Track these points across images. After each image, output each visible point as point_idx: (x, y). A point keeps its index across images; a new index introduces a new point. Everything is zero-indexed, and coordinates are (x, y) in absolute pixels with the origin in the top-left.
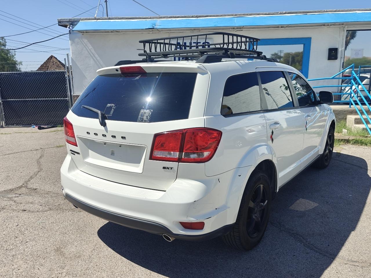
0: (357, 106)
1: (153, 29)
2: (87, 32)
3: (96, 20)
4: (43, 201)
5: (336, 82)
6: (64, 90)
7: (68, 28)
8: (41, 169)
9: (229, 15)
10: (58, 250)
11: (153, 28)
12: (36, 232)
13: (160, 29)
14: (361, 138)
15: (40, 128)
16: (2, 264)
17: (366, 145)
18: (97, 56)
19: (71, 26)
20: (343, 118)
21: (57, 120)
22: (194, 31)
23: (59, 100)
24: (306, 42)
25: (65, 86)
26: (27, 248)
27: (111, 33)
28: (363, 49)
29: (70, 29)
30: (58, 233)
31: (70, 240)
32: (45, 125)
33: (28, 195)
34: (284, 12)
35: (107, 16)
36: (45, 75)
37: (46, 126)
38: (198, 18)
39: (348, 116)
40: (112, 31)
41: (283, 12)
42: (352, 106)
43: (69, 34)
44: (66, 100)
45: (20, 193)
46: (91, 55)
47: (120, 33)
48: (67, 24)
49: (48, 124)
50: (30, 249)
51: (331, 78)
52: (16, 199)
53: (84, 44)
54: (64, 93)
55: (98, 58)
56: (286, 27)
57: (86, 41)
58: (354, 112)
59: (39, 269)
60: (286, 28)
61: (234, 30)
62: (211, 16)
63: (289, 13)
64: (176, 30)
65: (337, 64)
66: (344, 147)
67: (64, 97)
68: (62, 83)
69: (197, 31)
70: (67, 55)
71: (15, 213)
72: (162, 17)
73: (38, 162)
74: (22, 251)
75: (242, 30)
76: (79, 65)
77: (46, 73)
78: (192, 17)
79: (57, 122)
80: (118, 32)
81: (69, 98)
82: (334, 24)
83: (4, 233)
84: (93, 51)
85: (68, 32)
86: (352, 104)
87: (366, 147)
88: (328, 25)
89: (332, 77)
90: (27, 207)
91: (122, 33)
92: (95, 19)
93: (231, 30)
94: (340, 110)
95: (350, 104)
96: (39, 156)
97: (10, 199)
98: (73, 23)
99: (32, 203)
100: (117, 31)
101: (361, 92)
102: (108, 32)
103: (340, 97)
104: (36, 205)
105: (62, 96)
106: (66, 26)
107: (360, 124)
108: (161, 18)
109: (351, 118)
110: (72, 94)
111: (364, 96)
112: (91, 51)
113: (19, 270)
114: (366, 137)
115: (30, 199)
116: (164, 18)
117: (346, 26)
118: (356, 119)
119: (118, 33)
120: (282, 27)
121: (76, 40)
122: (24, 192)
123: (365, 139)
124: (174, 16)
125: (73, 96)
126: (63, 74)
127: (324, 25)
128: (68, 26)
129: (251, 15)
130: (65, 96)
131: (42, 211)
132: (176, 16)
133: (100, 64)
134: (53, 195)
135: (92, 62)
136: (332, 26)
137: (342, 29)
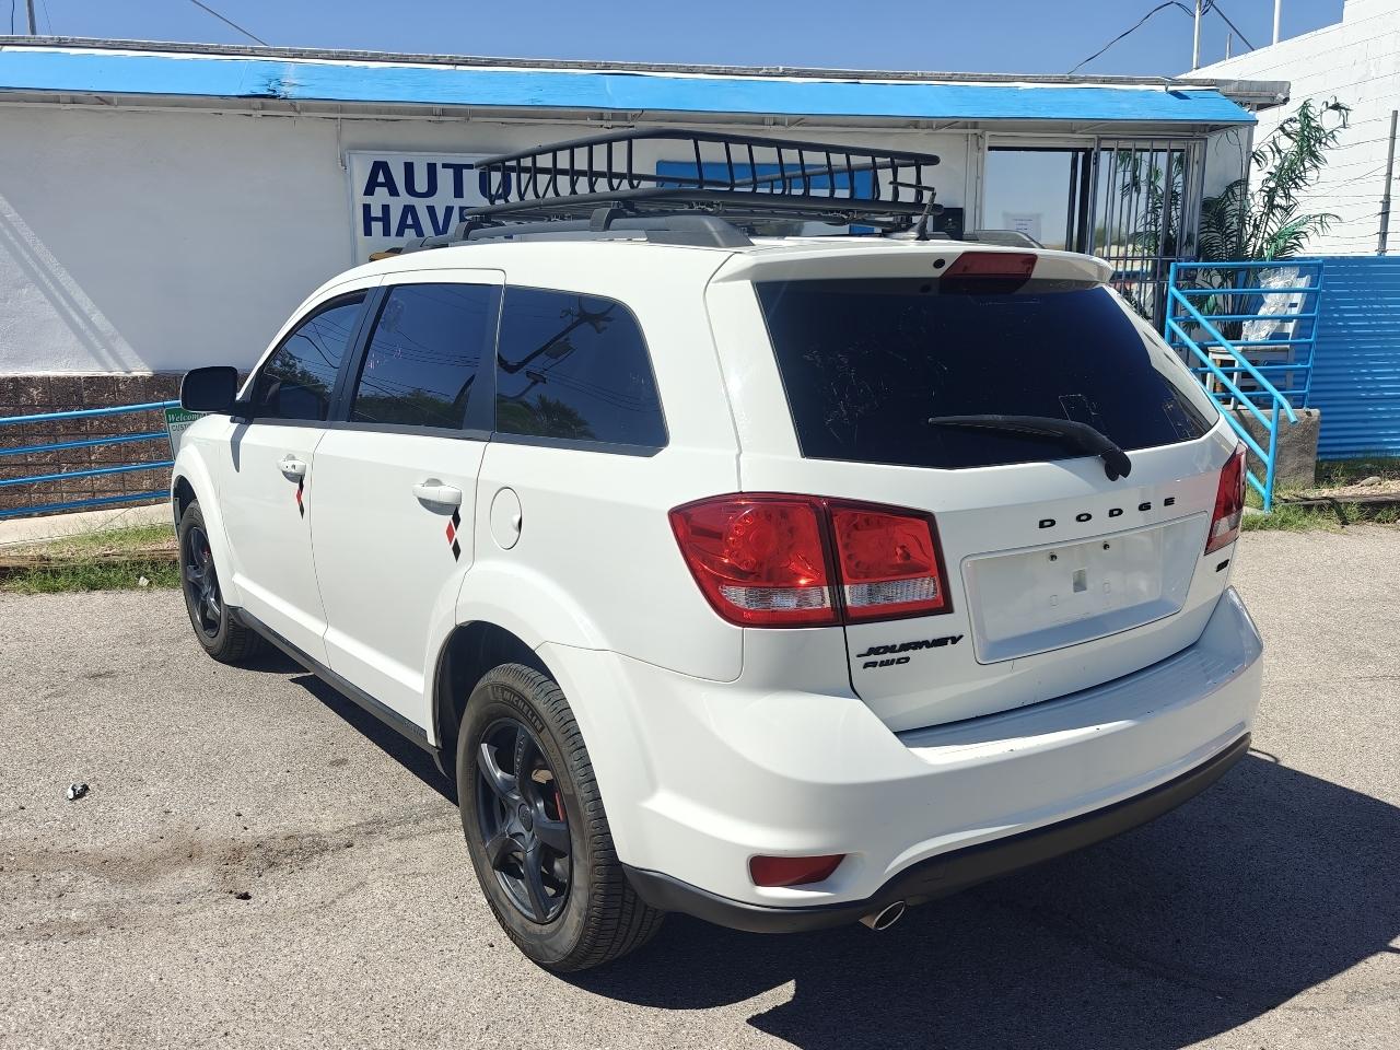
1: (274, 97)
9: (580, 66)
11: (271, 93)
13: (300, 103)
22: (442, 118)
27: (68, 107)
28: (1038, 216)
34: (781, 70)
35: (33, 32)
38: (459, 68)
41: (778, 69)
47: (112, 108)
56: (789, 125)
60: (792, 128)
61: (600, 123)
62: (509, 64)
63: (798, 74)
64: (366, 110)
69: (455, 119)
72: (305, 51)
75: (632, 127)
78: (435, 61)
80: (108, 104)
82: (952, 123)
88: (929, 127)
91: (119, 108)
93: (589, 122)
100: (103, 99)
102: (59, 102)
108: (301, 56)
116: (314, 55)
117: (988, 133)
119: (105, 107)
120: (774, 124)
124: (355, 53)
127: (915, 123)
129: (663, 69)
132: (365, 54)
133: (19, 238)
136: (941, 130)
137: (975, 142)
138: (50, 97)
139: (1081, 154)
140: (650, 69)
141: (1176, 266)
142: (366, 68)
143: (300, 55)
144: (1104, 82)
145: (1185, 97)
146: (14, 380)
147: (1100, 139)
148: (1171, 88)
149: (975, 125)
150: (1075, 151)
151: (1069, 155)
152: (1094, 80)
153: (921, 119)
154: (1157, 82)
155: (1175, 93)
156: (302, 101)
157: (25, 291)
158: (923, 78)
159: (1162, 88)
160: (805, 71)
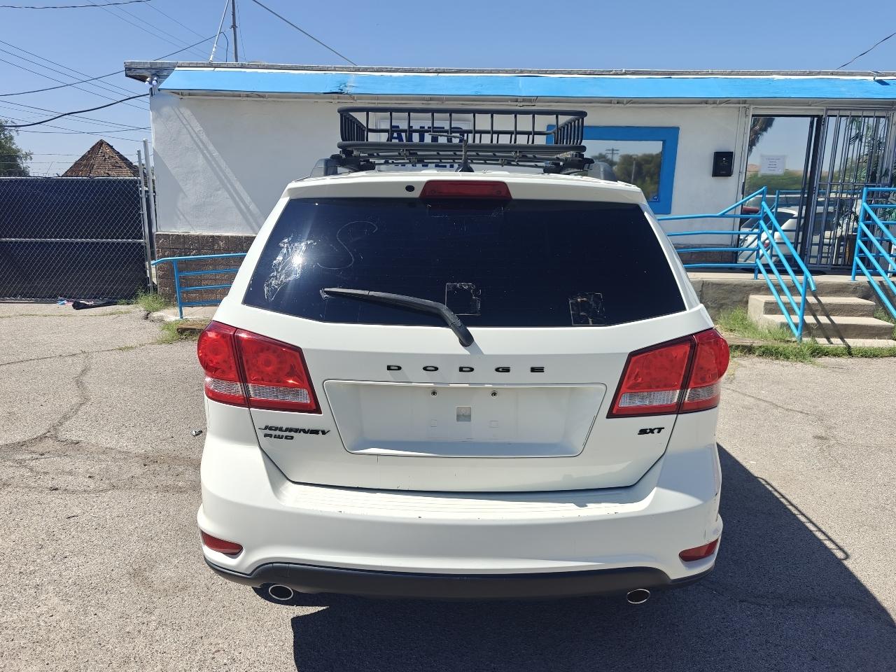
0: (771, 276)
1: (341, 93)
2: (191, 93)
3: (213, 69)
4: (96, 468)
5: (727, 225)
6: (135, 222)
7: (147, 83)
8: (87, 399)
9: (507, 72)
10: (135, 574)
11: (340, 91)
12: (85, 536)
13: (356, 96)
14: (777, 344)
15: (78, 306)
16: (14, 604)
17: (788, 358)
18: (211, 147)
19: (155, 78)
20: (741, 301)
21: (117, 289)
22: (430, 102)
23: (123, 244)
24: (669, 136)
25: (137, 212)
26: (66, 569)
27: (245, 99)
28: (784, 157)
29: (151, 86)
30: (135, 538)
31: (162, 554)
32: (89, 298)
33: (59, 456)
35: (237, 61)
36: (91, 185)
37: (93, 303)
38: (440, 74)
39: (752, 297)
40: (249, 95)
41: (622, 71)
42: (759, 275)
43: (149, 96)
44: (140, 244)
45: (41, 450)
46: (198, 146)
47: (265, 99)
48: (146, 73)
49: (95, 298)
50: (73, 573)
51: (718, 215)
52: (32, 463)
53: (184, 121)
54: (136, 228)
55: (216, 154)
56: (627, 103)
57: (187, 113)
58: (762, 289)
59: (96, 614)
60: (628, 105)
61: (516, 104)
62: (467, 72)
63: (633, 73)
64: (391, 99)
65: (731, 185)
66: (743, 362)
67: (134, 238)
68: (131, 205)
69: (437, 102)
70: (145, 142)
71: (34, 495)
72: (361, 68)
73: (79, 383)
74: (56, 577)
75: (534, 106)
76: (170, 166)
77: (93, 182)
78: (428, 72)
79: (118, 294)
80: (263, 97)
81: (147, 240)
82: (727, 101)
83: (13, 537)
84: (204, 137)
85: (148, 92)
86: (760, 272)
87: (785, 363)
88: (715, 103)
89: (722, 212)
90: (60, 481)
91: (269, 99)
92: (210, 65)
93: (510, 103)
94: (736, 283)
95: (757, 271)
96: (79, 370)
97: (21, 463)
98: (160, 72)
99: (70, 473)
100: (260, 95)
101: (779, 247)
102: (240, 97)
103: (734, 257)
104: (81, 479)
105: (131, 235)
106: (143, 79)
107: (775, 314)
108: (359, 71)
109: (757, 301)
110: (154, 230)
111: (784, 255)
112: (198, 136)
113: (52, 616)
114: (788, 341)
115: (66, 463)
116: (365, 70)
117: (752, 107)
118: (767, 303)
119: (262, 99)
120: (618, 103)
121: (166, 110)
122: (51, 449)
123: (786, 345)
124: (386, 68)
125: (157, 235)
126: (134, 186)
127: (705, 101)
128: (148, 79)
129: (553, 73)
130: (136, 235)
131: (95, 491)
132: (392, 68)
133: (219, 166)
134: (118, 456)
135: (201, 161)
136: (722, 105)
137: (744, 112)
138: (236, 95)
139: (816, 119)
140: (546, 72)
141: (867, 189)
142: (391, 76)
143: (358, 70)
144: (832, 74)
145: (887, 84)
146: (212, 237)
147: (827, 110)
148: (877, 78)
149: (745, 102)
150: (813, 117)
151: (809, 119)
152: (826, 74)
153: (709, 99)
154: (869, 75)
155: (881, 82)
156: (358, 95)
157: (220, 192)
158: (712, 74)
159: (872, 78)
160: (638, 71)
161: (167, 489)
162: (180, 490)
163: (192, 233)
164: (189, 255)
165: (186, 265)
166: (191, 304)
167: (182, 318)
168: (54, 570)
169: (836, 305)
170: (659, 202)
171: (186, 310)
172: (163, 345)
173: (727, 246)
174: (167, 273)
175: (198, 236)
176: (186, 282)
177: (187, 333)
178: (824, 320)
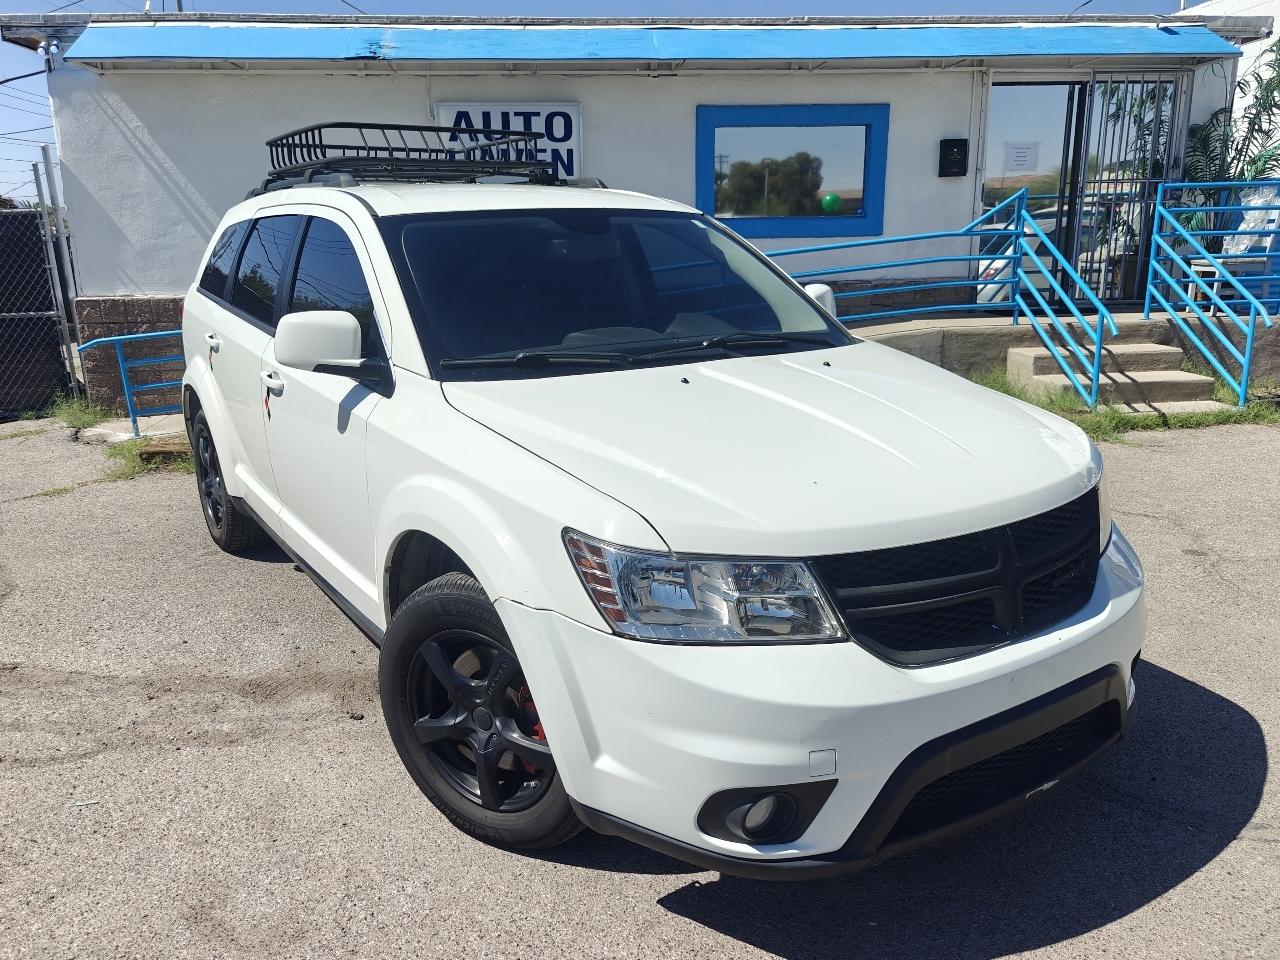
0: (1041, 319)
1: (374, 58)
2: (118, 64)
3: (152, 24)
4: (62, 713)
5: (961, 247)
6: (37, 282)
7: (40, 50)
9: (631, 22)
10: (197, 916)
11: (372, 55)
13: (396, 63)
18: (160, 154)
19: (55, 42)
20: (996, 358)
21: (16, 394)
22: (514, 72)
23: (21, 320)
24: (874, 120)
25: (39, 266)
26: (60, 922)
27: (209, 72)
28: (1036, 144)
29: (48, 56)
30: (172, 843)
31: (235, 869)
34: (806, 19)
35: (180, 9)
38: (528, 27)
39: (1011, 350)
40: (217, 64)
41: (803, 18)
42: (1021, 320)
43: (45, 74)
44: (49, 318)
46: (138, 153)
47: (244, 72)
48: (35, 35)
50: (76, 929)
51: (960, 232)
53: (110, 112)
54: (39, 293)
55: (168, 164)
56: (813, 68)
57: (114, 99)
58: (1032, 338)
60: (814, 71)
61: (647, 72)
62: (570, 22)
63: (821, 22)
64: (451, 68)
65: (964, 189)
67: (38, 310)
68: (28, 255)
69: (524, 72)
70: (44, 149)
72: (399, 18)
74: (44, 941)
75: (675, 75)
76: (90, 185)
78: (507, 23)
79: (18, 402)
80: (242, 68)
81: (62, 312)
82: (960, 62)
84: (147, 138)
85: (43, 67)
86: (1022, 314)
88: (939, 65)
89: (966, 228)
91: (251, 72)
92: (148, 18)
93: (638, 72)
94: (989, 331)
95: (1016, 313)
98: (61, 31)
99: (15, 726)
100: (236, 64)
102: (202, 68)
103: (973, 294)
104: (38, 735)
105: (32, 304)
106: (32, 45)
107: (1053, 373)
108: (397, 23)
109: (1021, 356)
110: (71, 294)
112: (135, 136)
116: (407, 21)
117: (992, 70)
118: (1038, 359)
119: (239, 72)
120: (800, 68)
121: (77, 96)
124: (442, 19)
125: (77, 301)
126: (31, 223)
127: (925, 63)
128: (43, 44)
129: (702, 22)
130: (42, 303)
131: (72, 757)
132: (449, 18)
133: (176, 184)
134: (96, 686)
135: (142, 176)
136: (951, 69)
137: (980, 78)
138: (195, 65)
139: (1077, 87)
140: (690, 22)
141: (1164, 186)
142: (450, 30)
143: (396, 21)
144: (1100, 20)
145: (1175, 33)
147: (1095, 73)
148: (1162, 25)
149: (981, 63)
150: (1072, 84)
151: (1066, 88)
152: (1091, 19)
153: (931, 59)
154: (1149, 20)
155: (1166, 30)
156: (398, 62)
157: (180, 228)
158: (933, 22)
159: (1155, 25)
160: (828, 19)
161: (201, 739)
162: (231, 740)
163: (139, 296)
164: (137, 332)
165: (133, 349)
166: (148, 411)
167: (137, 434)
168: (36, 926)
169: (1130, 355)
170: (864, 217)
171: (142, 421)
172: (120, 483)
173: (962, 279)
174: (102, 363)
175: (149, 301)
176: (136, 377)
177: (158, 459)
178: (1119, 377)
